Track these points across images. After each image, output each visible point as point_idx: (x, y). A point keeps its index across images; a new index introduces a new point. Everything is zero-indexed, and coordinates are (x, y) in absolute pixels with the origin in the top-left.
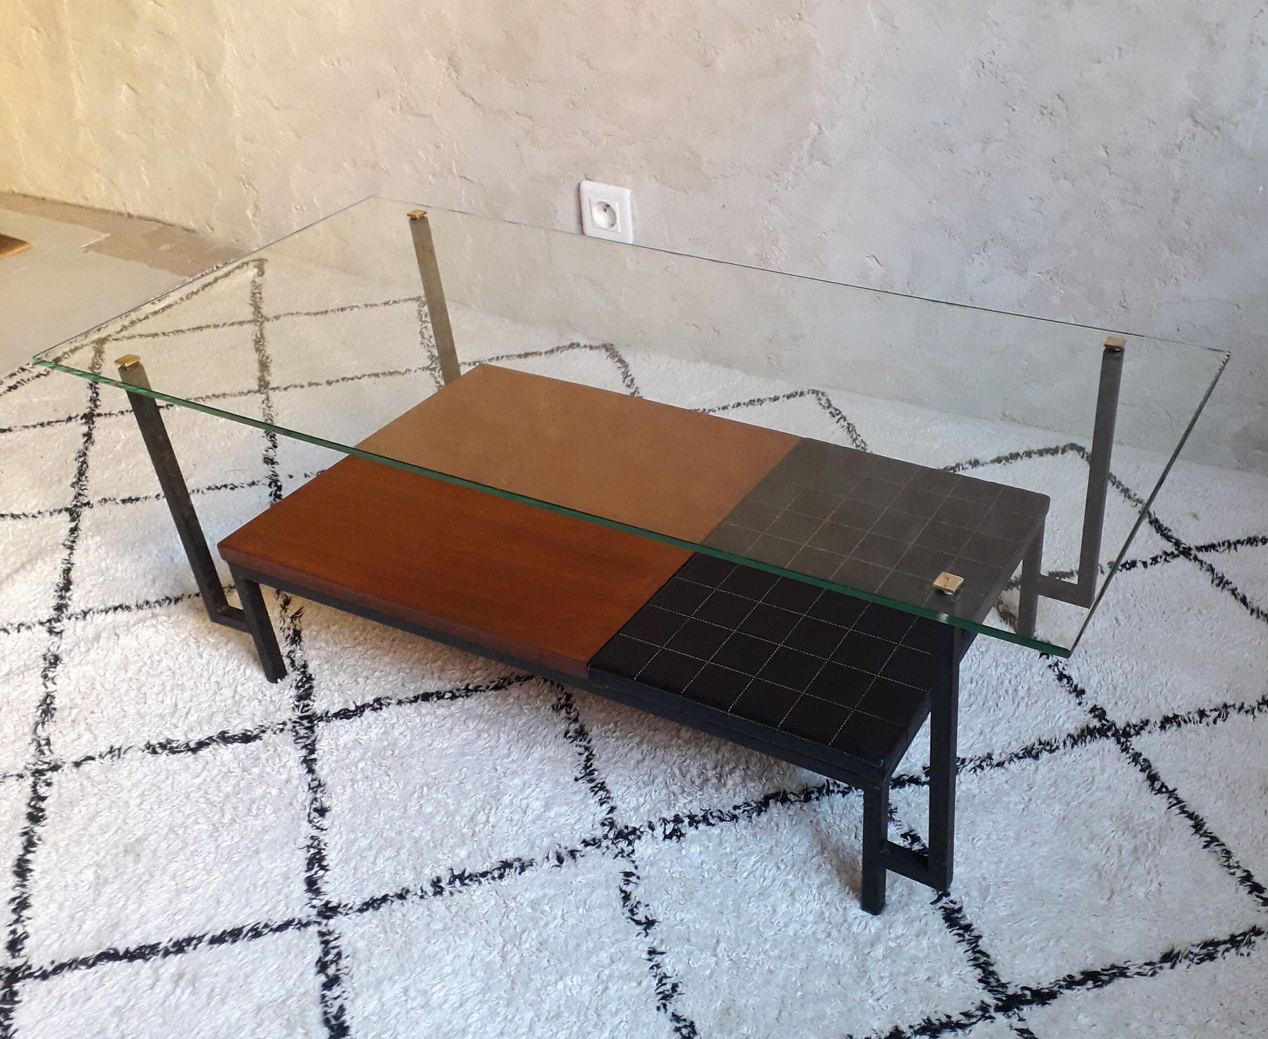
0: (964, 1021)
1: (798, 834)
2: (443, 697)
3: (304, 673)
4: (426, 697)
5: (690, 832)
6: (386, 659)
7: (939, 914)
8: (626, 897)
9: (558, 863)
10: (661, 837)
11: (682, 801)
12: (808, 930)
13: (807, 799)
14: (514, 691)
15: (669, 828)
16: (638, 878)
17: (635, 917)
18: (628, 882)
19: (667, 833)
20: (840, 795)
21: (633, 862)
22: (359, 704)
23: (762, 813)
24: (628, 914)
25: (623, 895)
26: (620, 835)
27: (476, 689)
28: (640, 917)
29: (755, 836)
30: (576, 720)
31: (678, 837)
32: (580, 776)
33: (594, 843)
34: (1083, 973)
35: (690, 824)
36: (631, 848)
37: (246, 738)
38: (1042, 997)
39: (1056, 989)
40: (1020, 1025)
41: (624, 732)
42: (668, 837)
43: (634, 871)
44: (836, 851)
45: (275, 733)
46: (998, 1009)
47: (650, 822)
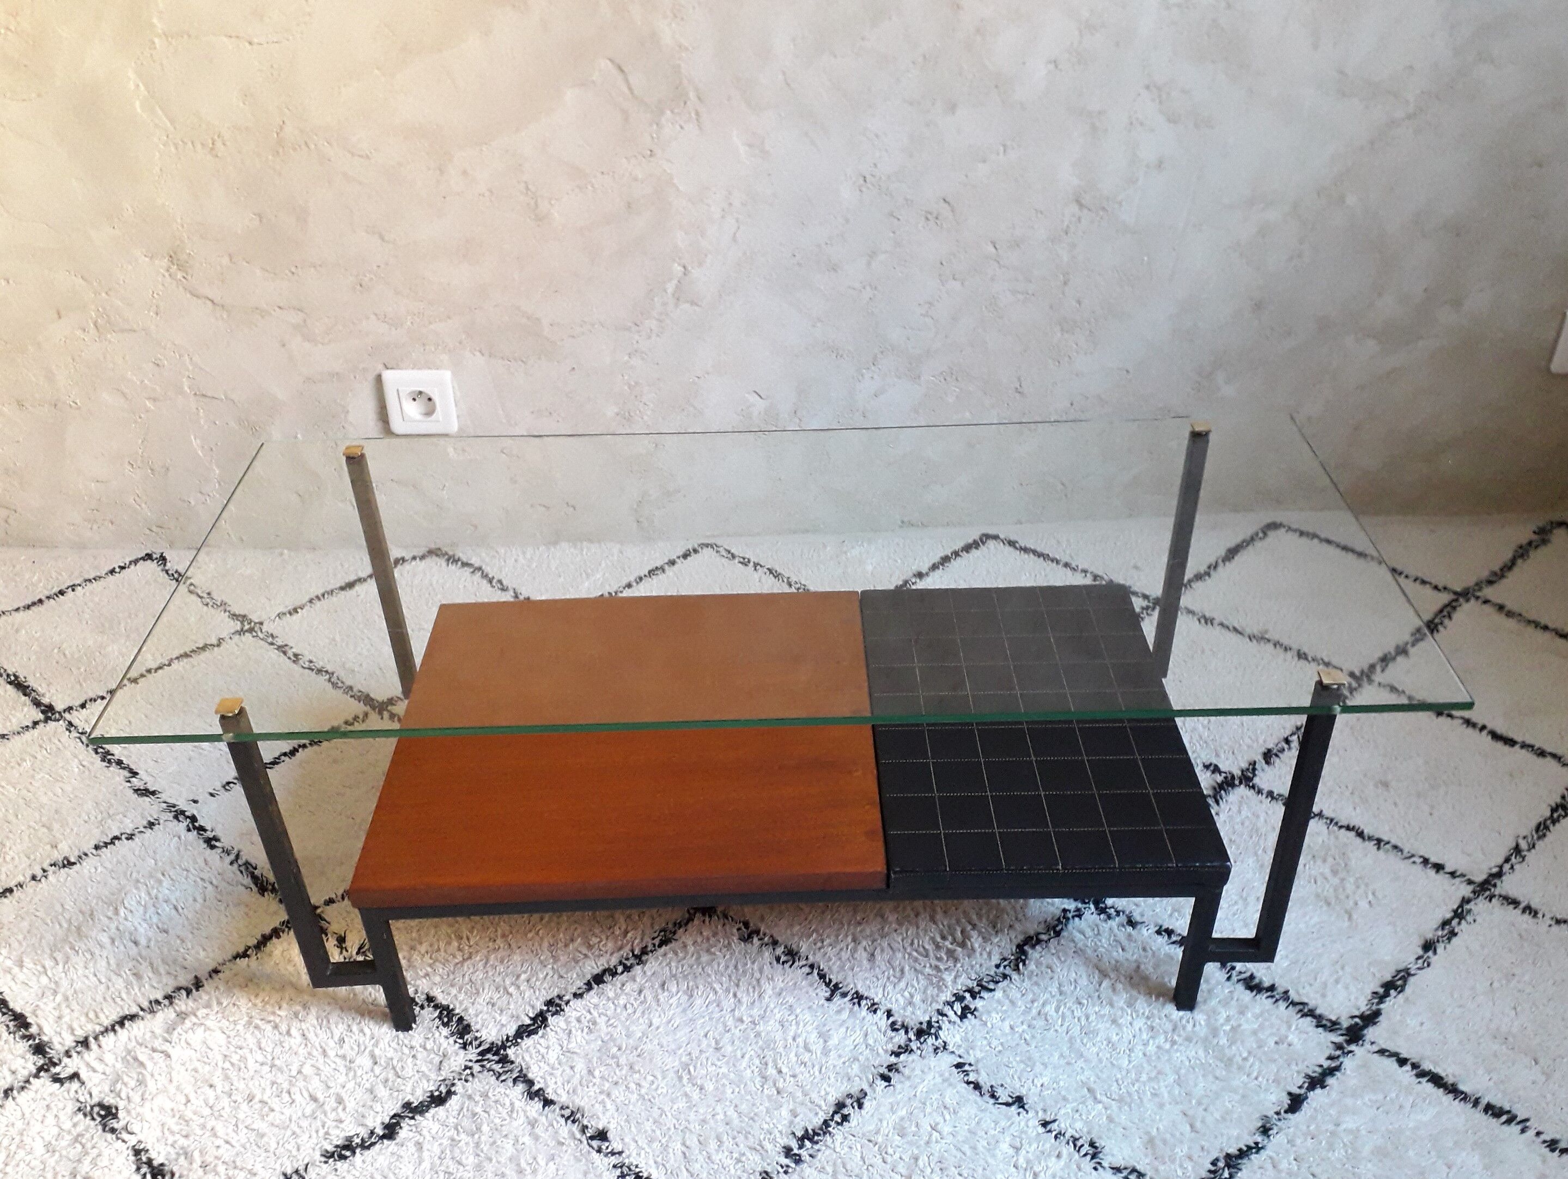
0: (1334, 1064)
1: (1072, 969)
2: (616, 973)
3: (436, 1007)
4: (598, 979)
5: (978, 1003)
6: (517, 957)
7: (1240, 987)
8: (977, 1086)
9: (887, 1084)
10: (958, 1020)
11: (949, 978)
12: (1151, 1048)
13: (1058, 934)
14: (687, 937)
15: (958, 1007)
16: (970, 1065)
17: (1000, 1101)
18: (967, 1073)
19: (959, 1013)
20: (1077, 919)
21: (953, 1052)
22: (532, 1015)
23: (1027, 962)
24: (992, 1101)
25: (972, 1086)
26: (920, 1033)
27: (644, 951)
28: (1004, 1098)
29: (1036, 984)
30: (775, 943)
31: (972, 1013)
32: (828, 994)
33: (905, 1049)
34: (1382, 986)
35: (974, 997)
36: (940, 1041)
37: (438, 1100)
38: (1371, 1018)
39: (1374, 1007)
40: (1375, 1048)
41: (833, 938)
42: (963, 1017)
43: (961, 1060)
44: (1116, 969)
45: (466, 1081)
46: (1349, 1042)
47: (938, 1010)
